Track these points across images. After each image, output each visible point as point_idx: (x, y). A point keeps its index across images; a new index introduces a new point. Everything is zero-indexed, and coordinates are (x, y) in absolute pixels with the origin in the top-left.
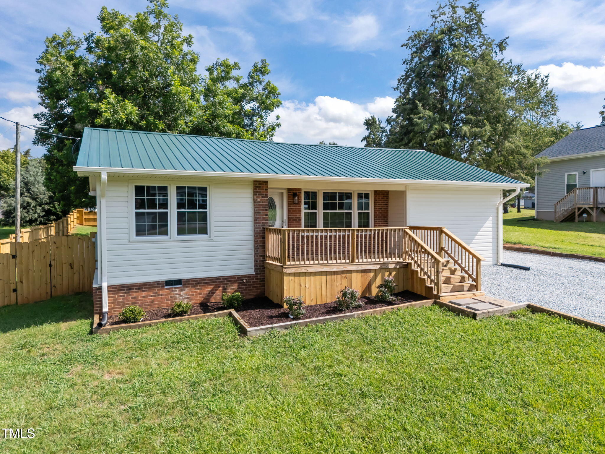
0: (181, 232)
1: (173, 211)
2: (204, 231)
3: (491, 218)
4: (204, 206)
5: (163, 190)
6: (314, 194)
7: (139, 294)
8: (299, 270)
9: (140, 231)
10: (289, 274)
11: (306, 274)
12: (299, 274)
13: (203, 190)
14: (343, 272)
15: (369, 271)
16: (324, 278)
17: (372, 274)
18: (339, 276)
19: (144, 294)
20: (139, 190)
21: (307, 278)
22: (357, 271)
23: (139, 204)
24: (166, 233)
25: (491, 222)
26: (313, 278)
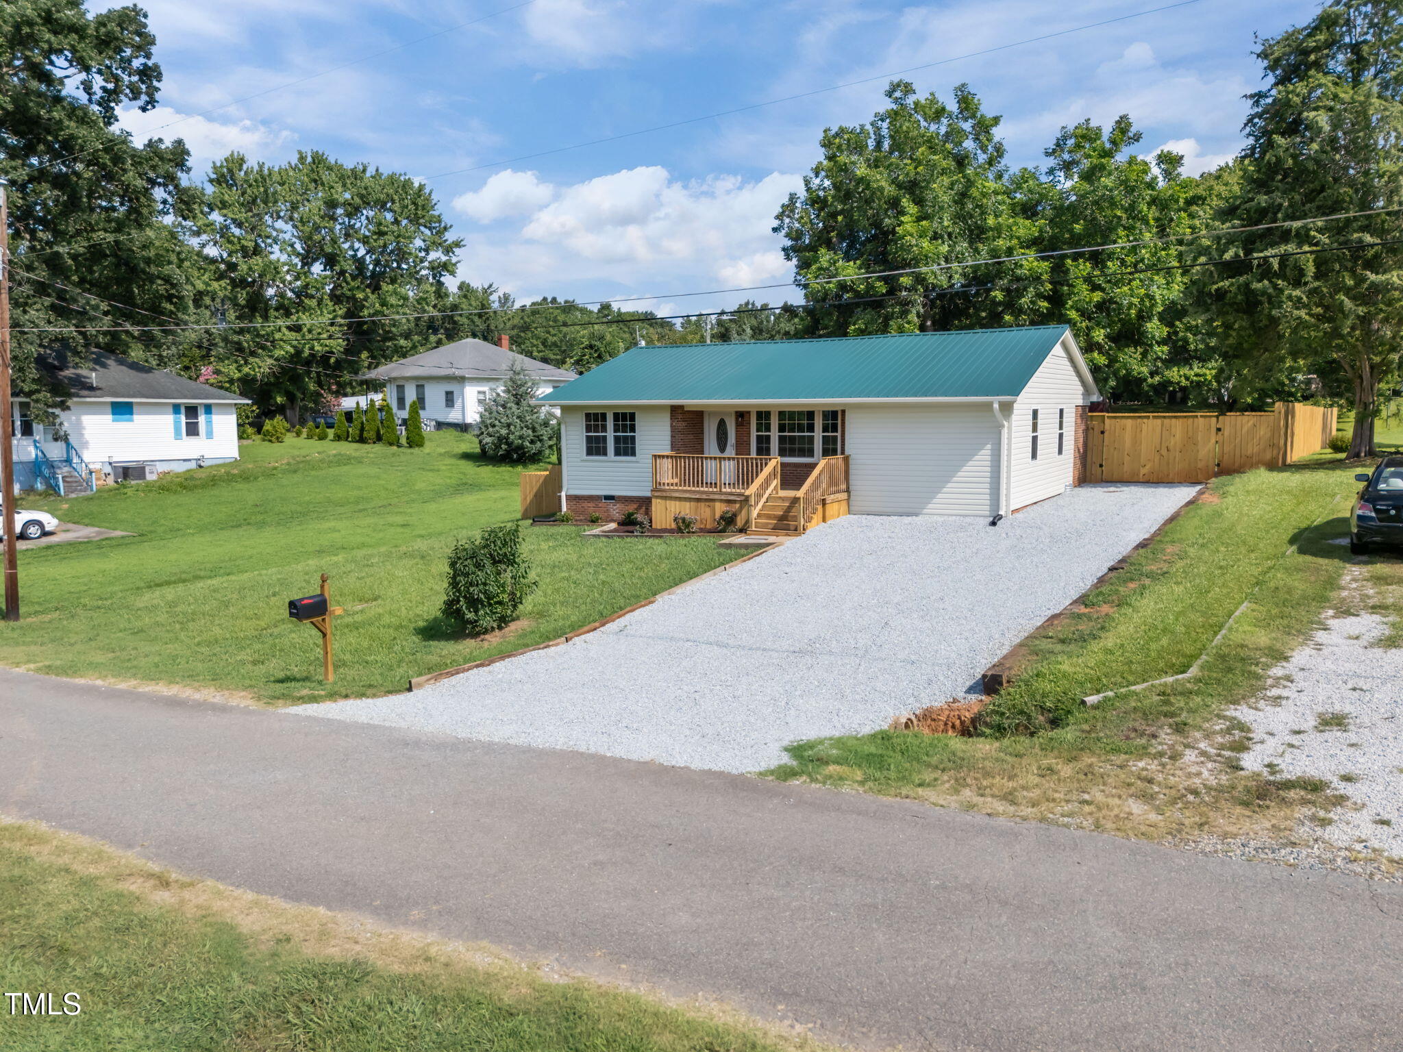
0: (617, 453)
1: (610, 435)
2: (633, 454)
3: (989, 446)
4: (633, 429)
5: (604, 416)
6: (768, 414)
7: (586, 504)
8: (664, 494)
9: (590, 452)
10: (657, 497)
11: (671, 498)
12: (665, 498)
13: (632, 417)
14: (706, 500)
15: (734, 502)
16: (688, 504)
17: (738, 506)
18: (703, 504)
19: (589, 505)
20: (588, 416)
21: (673, 502)
22: (721, 501)
23: (588, 429)
24: (605, 454)
25: (989, 452)
26: (677, 503)
